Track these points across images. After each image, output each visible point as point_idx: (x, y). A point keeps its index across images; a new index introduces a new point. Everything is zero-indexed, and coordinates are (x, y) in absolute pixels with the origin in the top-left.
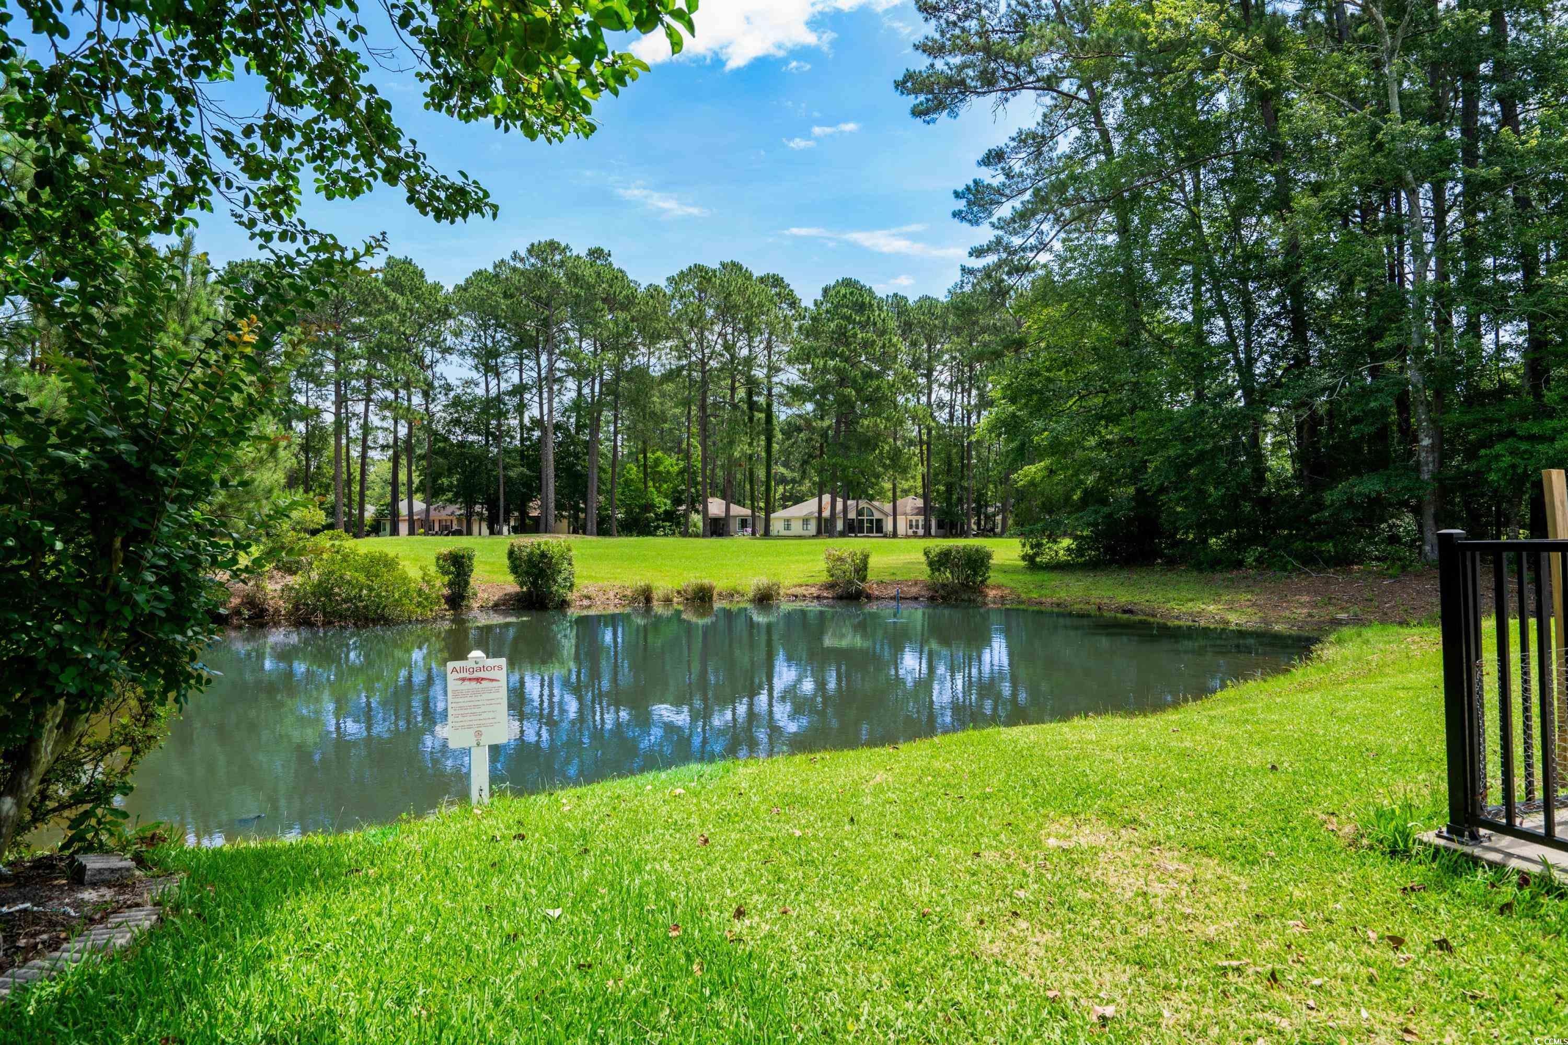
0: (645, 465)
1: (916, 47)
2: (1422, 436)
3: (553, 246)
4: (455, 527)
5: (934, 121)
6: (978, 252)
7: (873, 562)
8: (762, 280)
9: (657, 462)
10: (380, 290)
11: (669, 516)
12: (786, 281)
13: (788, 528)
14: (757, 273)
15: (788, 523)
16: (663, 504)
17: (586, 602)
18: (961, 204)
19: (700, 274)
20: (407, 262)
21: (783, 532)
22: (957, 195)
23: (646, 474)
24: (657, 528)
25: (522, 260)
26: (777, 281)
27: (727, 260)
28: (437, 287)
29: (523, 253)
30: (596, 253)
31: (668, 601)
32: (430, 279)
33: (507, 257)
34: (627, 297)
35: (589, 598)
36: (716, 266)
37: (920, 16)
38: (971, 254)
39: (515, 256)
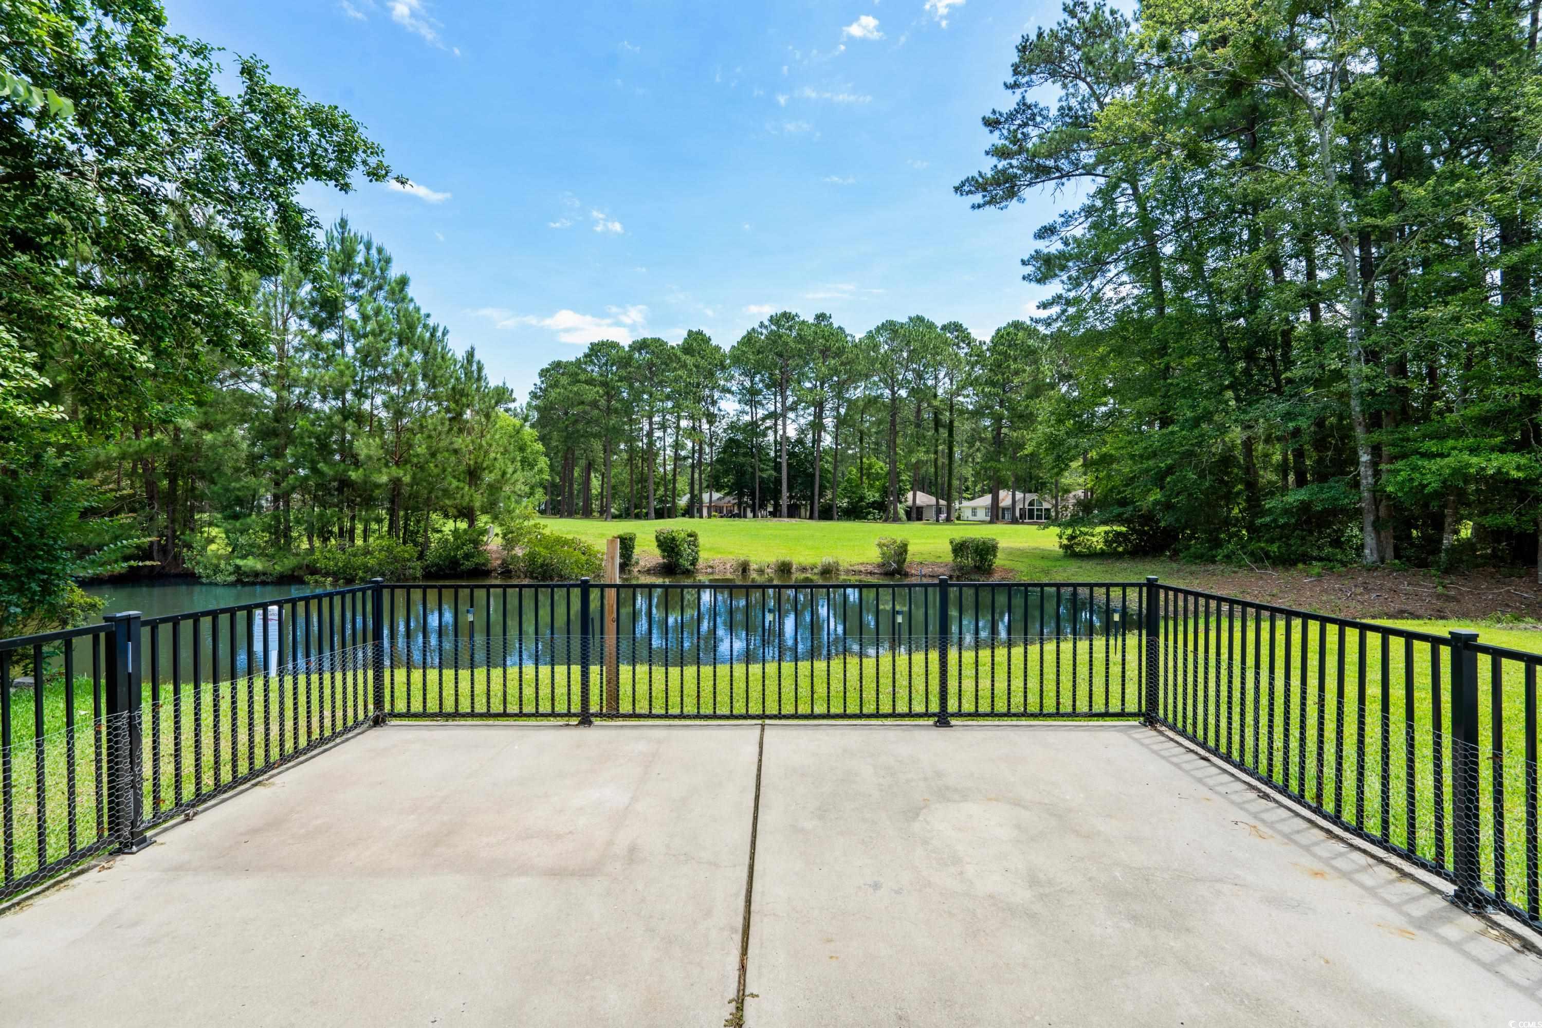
0: (861, 469)
1: (987, 153)
2: (1361, 453)
3: (786, 316)
4: (736, 511)
5: (1006, 207)
6: (1044, 306)
7: (910, 548)
8: (944, 328)
9: (870, 466)
10: (675, 355)
11: (875, 505)
12: (965, 326)
13: (974, 514)
14: (939, 323)
15: (974, 511)
16: (872, 496)
17: (709, 570)
18: (1029, 269)
19: (890, 327)
20: (700, 333)
21: (971, 518)
22: (1024, 263)
23: (862, 475)
24: (869, 513)
25: (766, 327)
26: (956, 327)
27: (913, 315)
28: (718, 348)
29: (767, 323)
30: (821, 317)
31: (761, 571)
32: (714, 342)
33: (756, 326)
34: (839, 348)
35: (712, 567)
36: (904, 320)
37: (987, 130)
38: (1038, 307)
39: (762, 325)
